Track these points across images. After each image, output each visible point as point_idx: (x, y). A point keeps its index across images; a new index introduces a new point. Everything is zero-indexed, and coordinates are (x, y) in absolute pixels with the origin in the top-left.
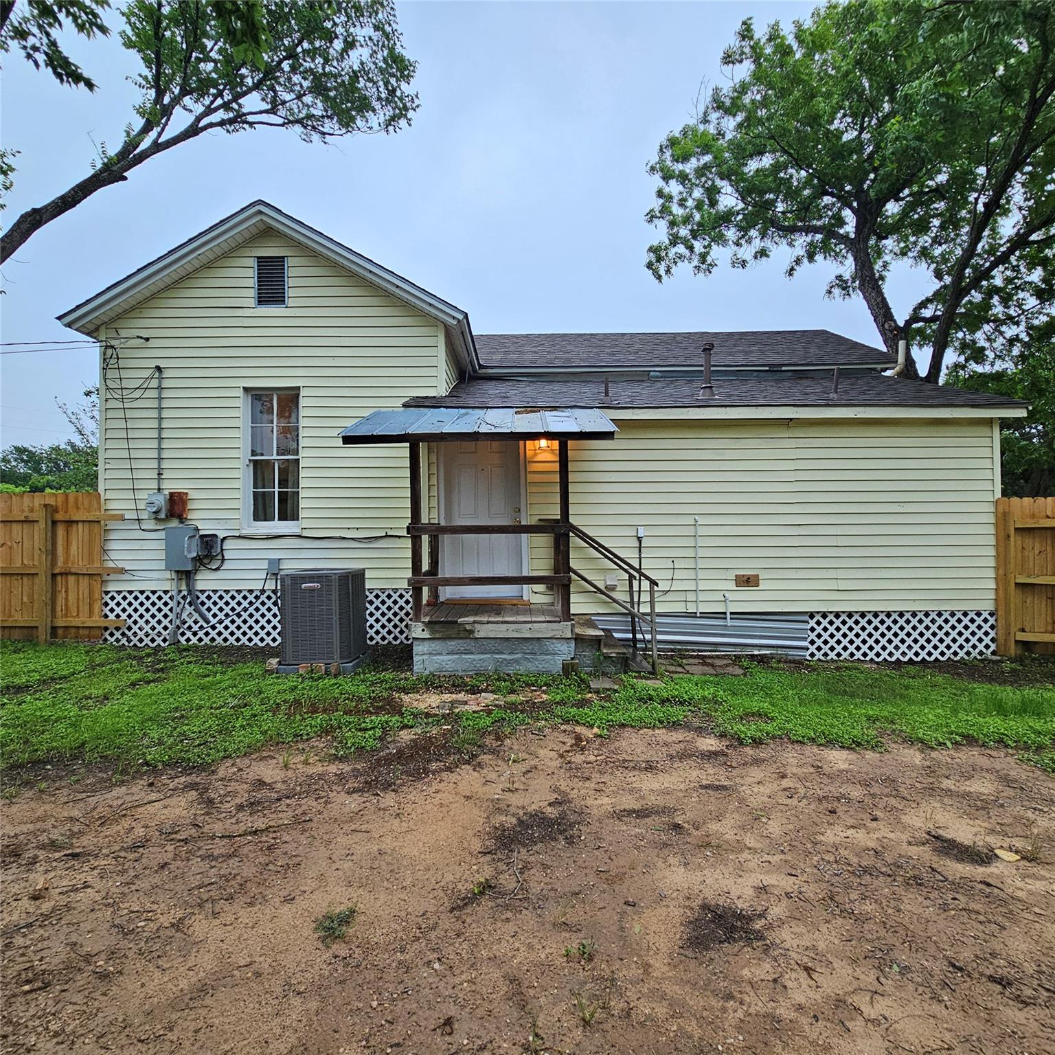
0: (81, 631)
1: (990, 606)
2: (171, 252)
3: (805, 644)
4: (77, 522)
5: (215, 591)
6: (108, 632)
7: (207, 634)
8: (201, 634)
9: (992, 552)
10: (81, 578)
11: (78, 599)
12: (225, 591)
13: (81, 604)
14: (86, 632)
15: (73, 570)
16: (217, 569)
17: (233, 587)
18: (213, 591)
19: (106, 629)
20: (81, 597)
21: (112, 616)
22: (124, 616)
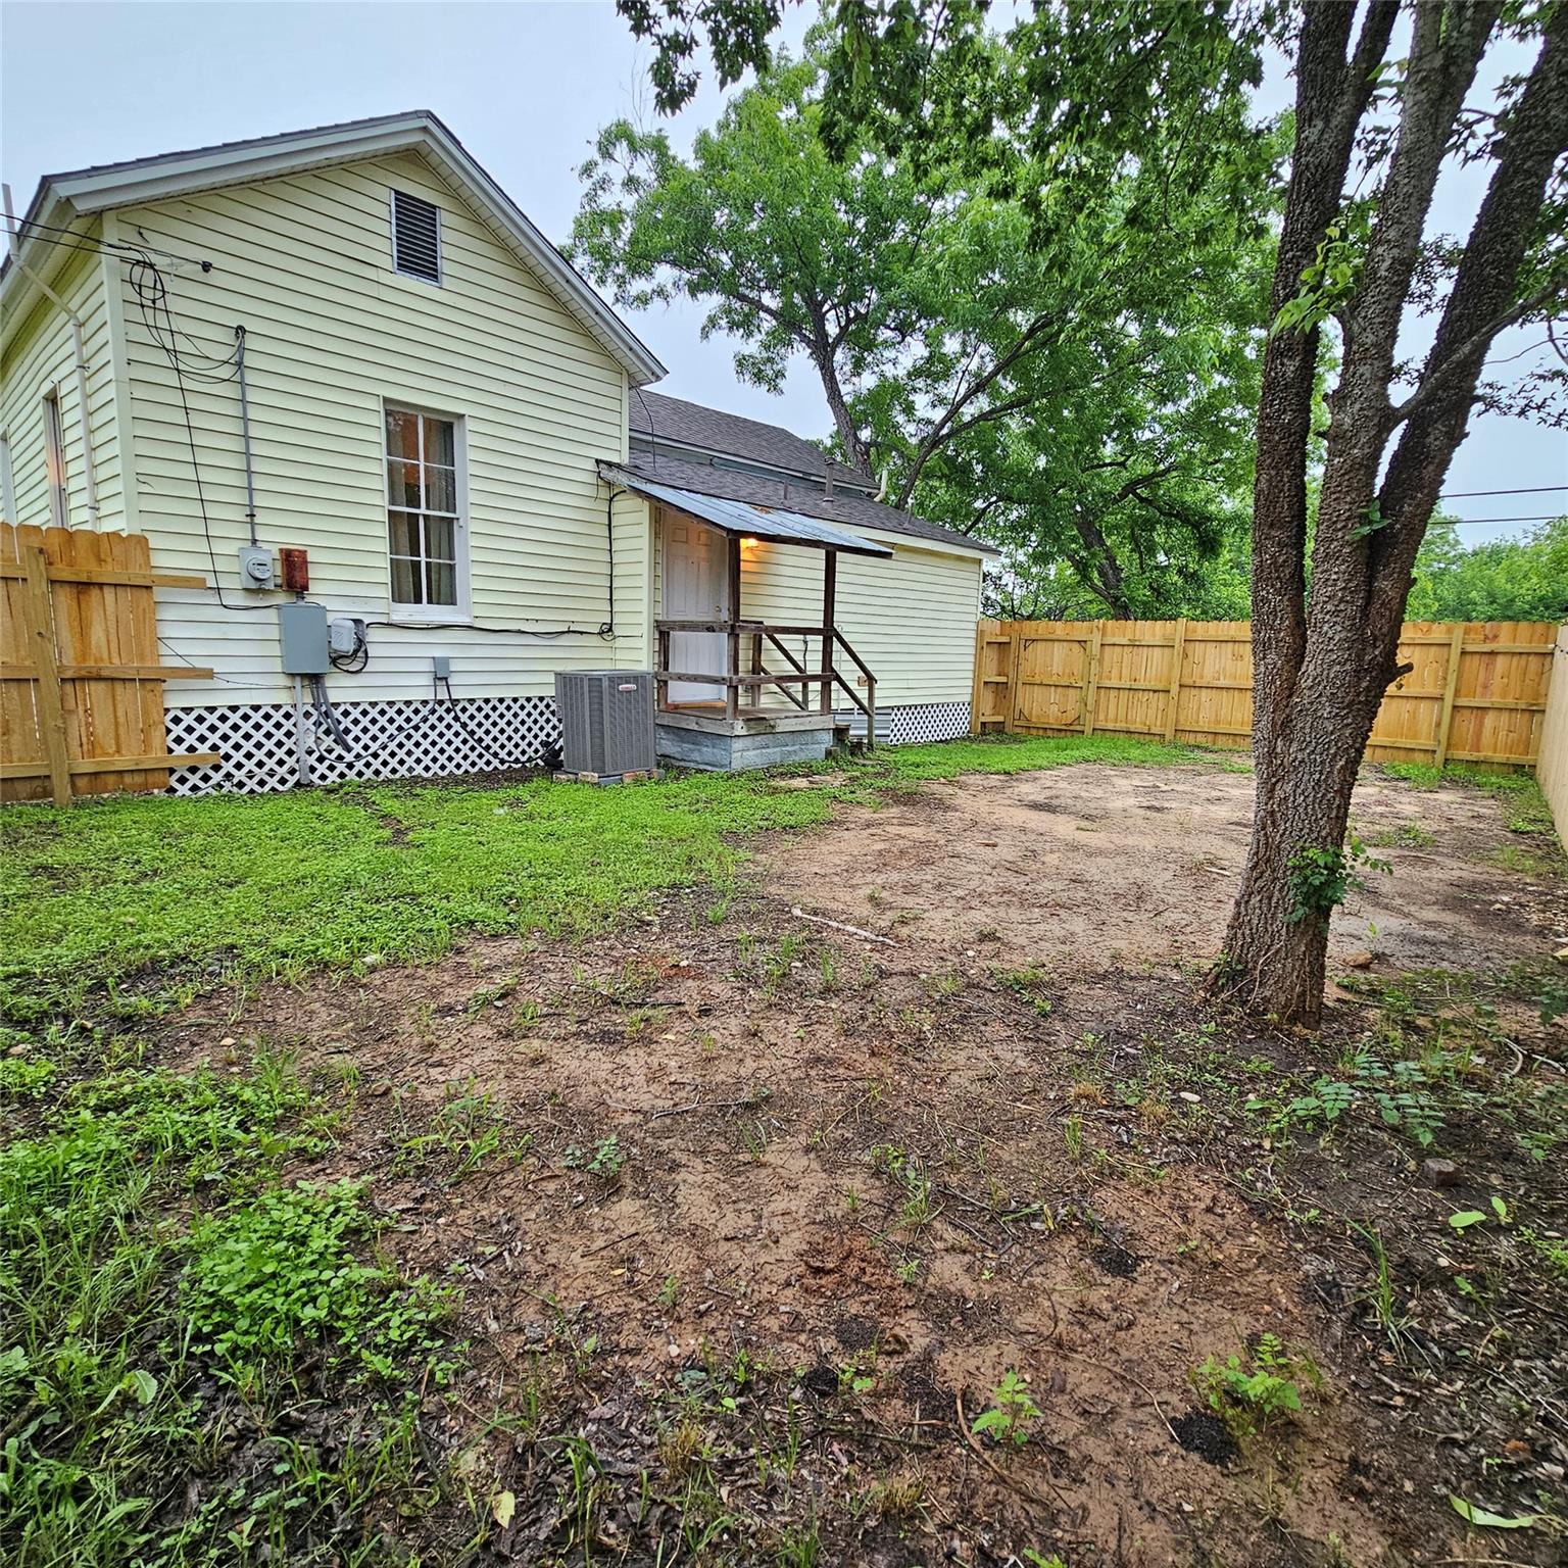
0: (128, 779)
1: (967, 699)
2: (284, 137)
3: (888, 732)
4: (101, 585)
5: (355, 705)
6: (176, 776)
7: (368, 765)
8: (359, 765)
9: (972, 659)
10: (119, 686)
11: (117, 724)
12: (370, 704)
13: (122, 731)
14: (139, 779)
15: (104, 673)
16: (359, 671)
17: (383, 697)
18: (352, 704)
19: (172, 771)
20: (122, 720)
21: (180, 750)
22: (203, 749)
